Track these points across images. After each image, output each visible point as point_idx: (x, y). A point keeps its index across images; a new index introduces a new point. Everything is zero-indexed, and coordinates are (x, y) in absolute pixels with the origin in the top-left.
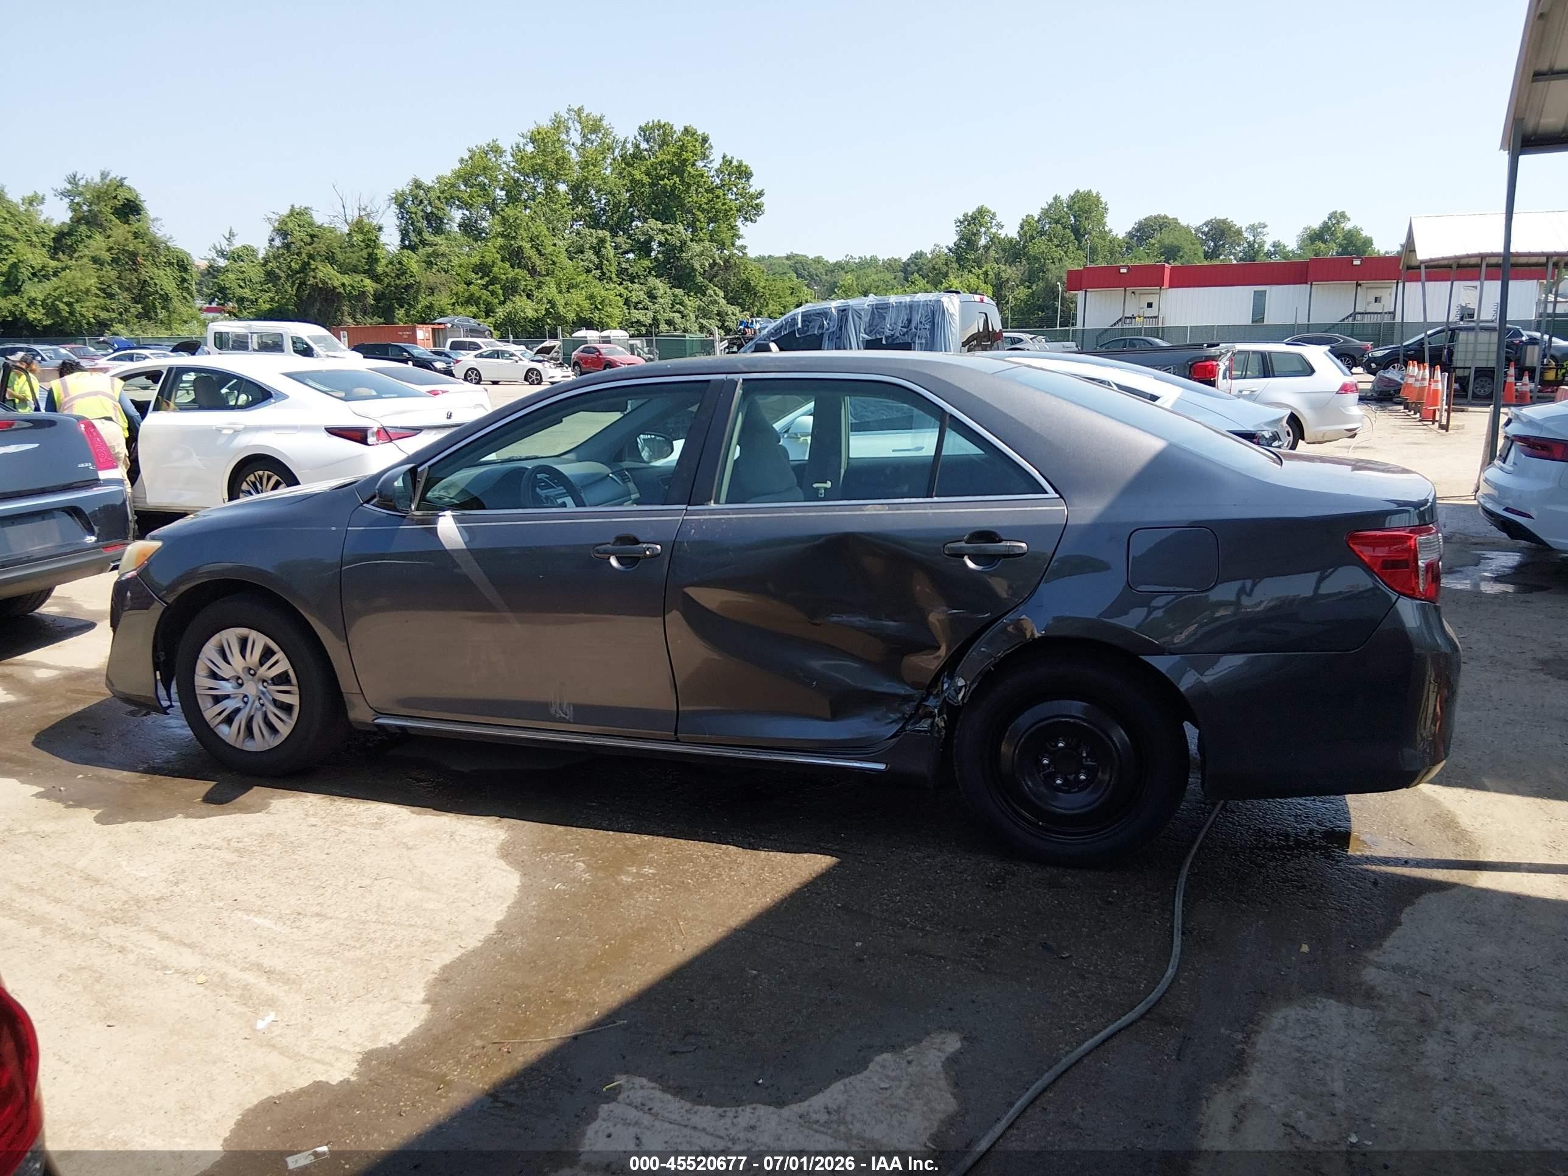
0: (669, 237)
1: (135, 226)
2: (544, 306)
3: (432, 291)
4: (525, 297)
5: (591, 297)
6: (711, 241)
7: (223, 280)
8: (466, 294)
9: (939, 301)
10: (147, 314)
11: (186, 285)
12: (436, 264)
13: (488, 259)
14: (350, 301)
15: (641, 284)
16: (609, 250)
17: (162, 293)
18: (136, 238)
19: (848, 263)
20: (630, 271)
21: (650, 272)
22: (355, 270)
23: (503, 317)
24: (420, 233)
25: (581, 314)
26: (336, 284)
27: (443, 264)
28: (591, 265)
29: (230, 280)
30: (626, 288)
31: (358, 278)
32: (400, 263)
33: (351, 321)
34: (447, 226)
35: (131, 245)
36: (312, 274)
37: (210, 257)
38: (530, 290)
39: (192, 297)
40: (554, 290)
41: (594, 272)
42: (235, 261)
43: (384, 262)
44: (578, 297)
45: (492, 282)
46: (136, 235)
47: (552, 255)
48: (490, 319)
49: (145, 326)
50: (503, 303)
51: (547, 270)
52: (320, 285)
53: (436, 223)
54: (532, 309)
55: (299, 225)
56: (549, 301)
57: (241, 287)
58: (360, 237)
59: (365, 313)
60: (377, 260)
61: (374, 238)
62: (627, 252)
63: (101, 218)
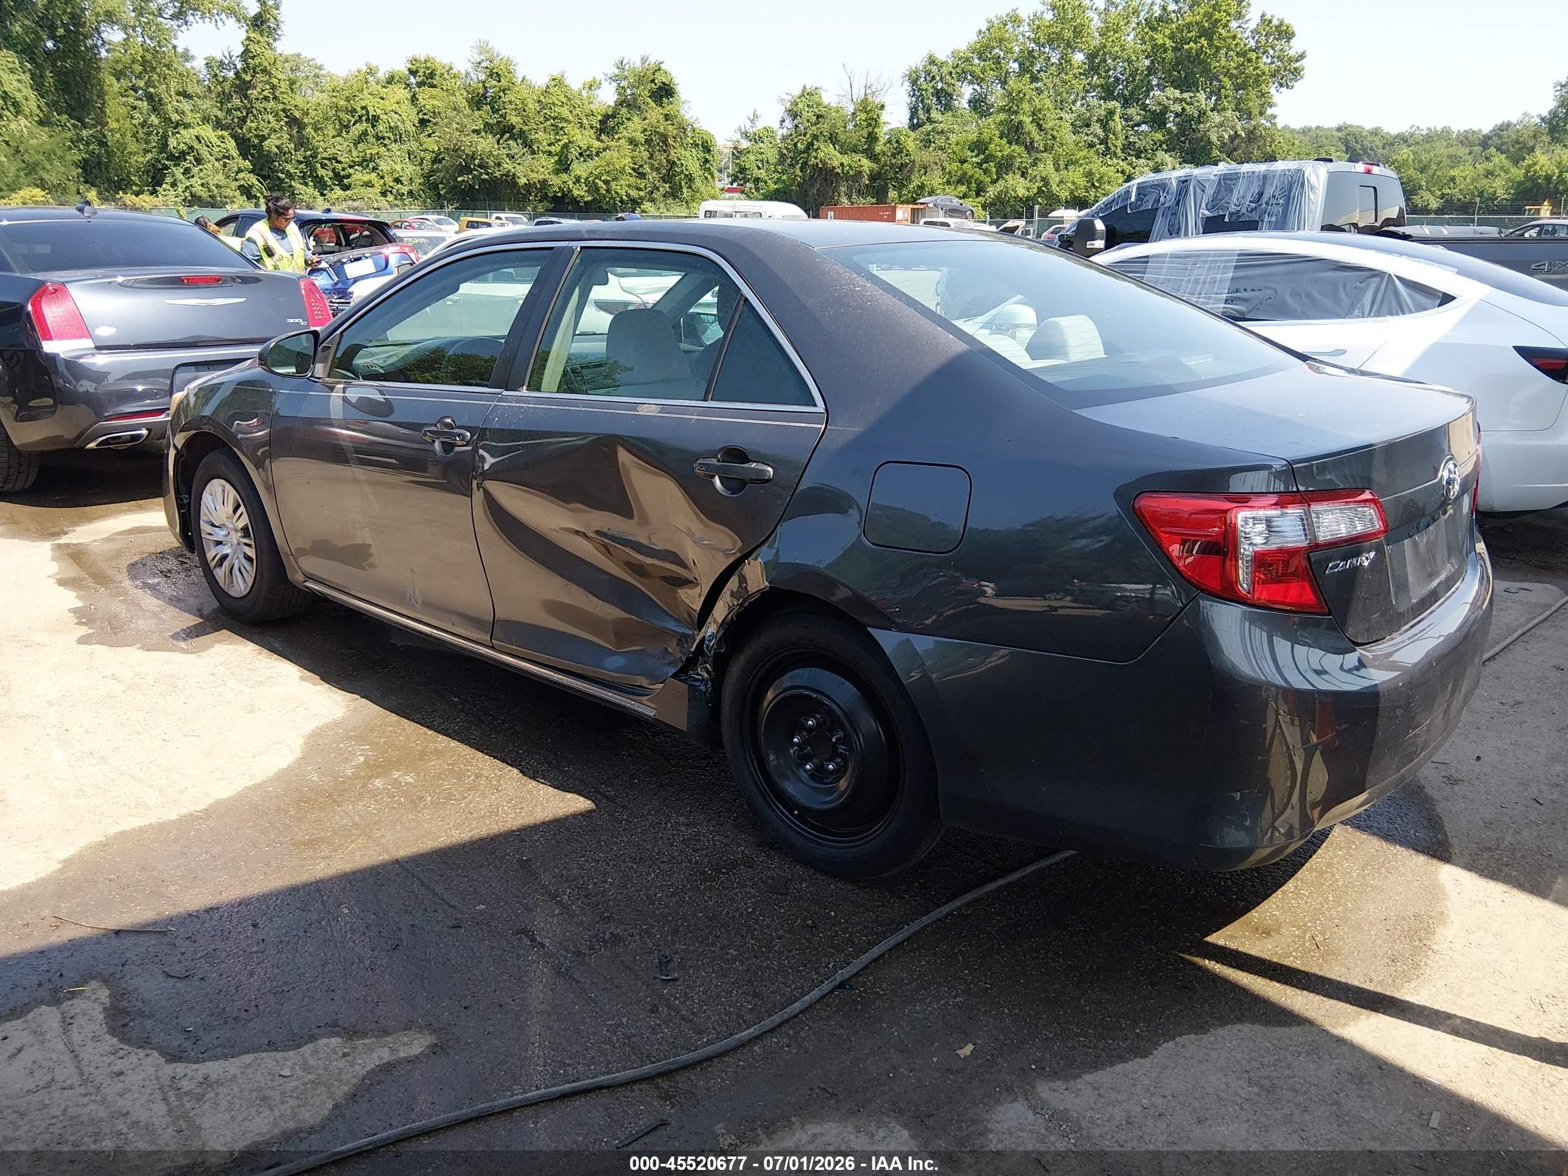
0: (1187, 107)
1: (668, 109)
2: (1037, 184)
3: (925, 168)
4: (1018, 176)
5: (1089, 174)
6: (1237, 109)
7: (744, 161)
8: (959, 173)
9: (1300, 172)
10: (674, 194)
11: (708, 165)
12: (934, 142)
13: (986, 136)
14: (847, 181)
15: (1149, 159)
16: (1118, 124)
17: (687, 173)
18: (667, 120)
19: (1412, 135)
20: (1137, 145)
21: (1161, 146)
22: (855, 150)
23: (992, 196)
24: (928, 111)
25: (1075, 193)
26: (836, 163)
27: (940, 141)
28: (1095, 140)
29: (750, 161)
30: (1131, 164)
31: (856, 157)
32: (897, 142)
33: (846, 201)
34: (956, 102)
35: (662, 127)
36: (814, 154)
37: (735, 139)
38: (1026, 168)
39: (713, 177)
40: (1050, 168)
41: (1098, 146)
42: (756, 142)
43: (882, 141)
44: (1076, 175)
45: (986, 160)
46: (667, 117)
47: (1053, 130)
48: (980, 199)
49: (670, 204)
50: (994, 182)
51: (1045, 146)
52: (820, 166)
53: (945, 98)
54: (1024, 187)
55: (808, 106)
56: (1043, 179)
57: (759, 168)
58: (863, 116)
59: (859, 192)
60: (876, 139)
61: (875, 117)
62: (1138, 125)
63: (640, 100)
